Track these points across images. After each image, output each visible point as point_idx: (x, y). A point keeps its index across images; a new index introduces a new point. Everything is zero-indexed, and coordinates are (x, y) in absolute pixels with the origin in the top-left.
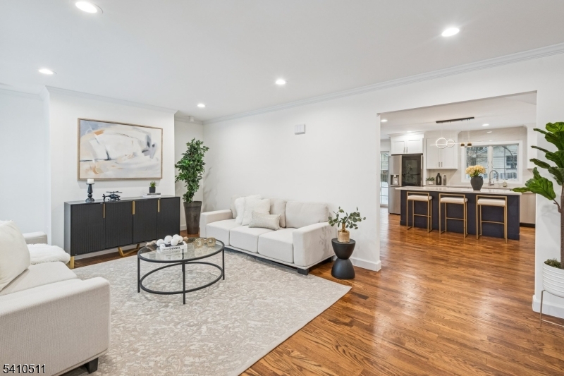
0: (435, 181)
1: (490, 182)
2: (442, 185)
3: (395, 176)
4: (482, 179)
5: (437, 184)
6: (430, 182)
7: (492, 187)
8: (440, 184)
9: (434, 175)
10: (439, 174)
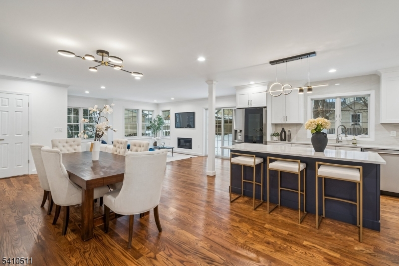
0: (280, 137)
1: (338, 139)
2: (287, 142)
3: (238, 131)
4: (326, 137)
5: (282, 140)
6: (275, 138)
7: (340, 144)
8: (285, 140)
9: (279, 131)
10: (283, 129)
